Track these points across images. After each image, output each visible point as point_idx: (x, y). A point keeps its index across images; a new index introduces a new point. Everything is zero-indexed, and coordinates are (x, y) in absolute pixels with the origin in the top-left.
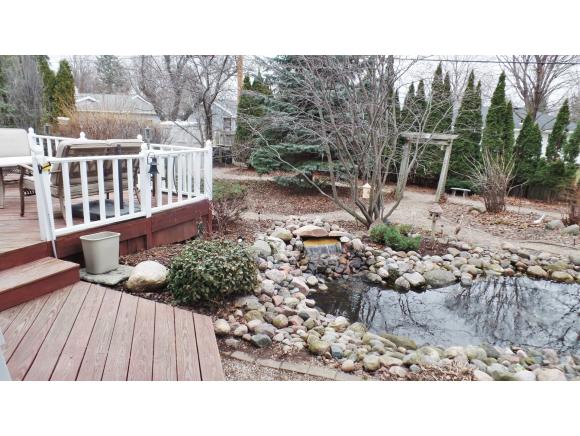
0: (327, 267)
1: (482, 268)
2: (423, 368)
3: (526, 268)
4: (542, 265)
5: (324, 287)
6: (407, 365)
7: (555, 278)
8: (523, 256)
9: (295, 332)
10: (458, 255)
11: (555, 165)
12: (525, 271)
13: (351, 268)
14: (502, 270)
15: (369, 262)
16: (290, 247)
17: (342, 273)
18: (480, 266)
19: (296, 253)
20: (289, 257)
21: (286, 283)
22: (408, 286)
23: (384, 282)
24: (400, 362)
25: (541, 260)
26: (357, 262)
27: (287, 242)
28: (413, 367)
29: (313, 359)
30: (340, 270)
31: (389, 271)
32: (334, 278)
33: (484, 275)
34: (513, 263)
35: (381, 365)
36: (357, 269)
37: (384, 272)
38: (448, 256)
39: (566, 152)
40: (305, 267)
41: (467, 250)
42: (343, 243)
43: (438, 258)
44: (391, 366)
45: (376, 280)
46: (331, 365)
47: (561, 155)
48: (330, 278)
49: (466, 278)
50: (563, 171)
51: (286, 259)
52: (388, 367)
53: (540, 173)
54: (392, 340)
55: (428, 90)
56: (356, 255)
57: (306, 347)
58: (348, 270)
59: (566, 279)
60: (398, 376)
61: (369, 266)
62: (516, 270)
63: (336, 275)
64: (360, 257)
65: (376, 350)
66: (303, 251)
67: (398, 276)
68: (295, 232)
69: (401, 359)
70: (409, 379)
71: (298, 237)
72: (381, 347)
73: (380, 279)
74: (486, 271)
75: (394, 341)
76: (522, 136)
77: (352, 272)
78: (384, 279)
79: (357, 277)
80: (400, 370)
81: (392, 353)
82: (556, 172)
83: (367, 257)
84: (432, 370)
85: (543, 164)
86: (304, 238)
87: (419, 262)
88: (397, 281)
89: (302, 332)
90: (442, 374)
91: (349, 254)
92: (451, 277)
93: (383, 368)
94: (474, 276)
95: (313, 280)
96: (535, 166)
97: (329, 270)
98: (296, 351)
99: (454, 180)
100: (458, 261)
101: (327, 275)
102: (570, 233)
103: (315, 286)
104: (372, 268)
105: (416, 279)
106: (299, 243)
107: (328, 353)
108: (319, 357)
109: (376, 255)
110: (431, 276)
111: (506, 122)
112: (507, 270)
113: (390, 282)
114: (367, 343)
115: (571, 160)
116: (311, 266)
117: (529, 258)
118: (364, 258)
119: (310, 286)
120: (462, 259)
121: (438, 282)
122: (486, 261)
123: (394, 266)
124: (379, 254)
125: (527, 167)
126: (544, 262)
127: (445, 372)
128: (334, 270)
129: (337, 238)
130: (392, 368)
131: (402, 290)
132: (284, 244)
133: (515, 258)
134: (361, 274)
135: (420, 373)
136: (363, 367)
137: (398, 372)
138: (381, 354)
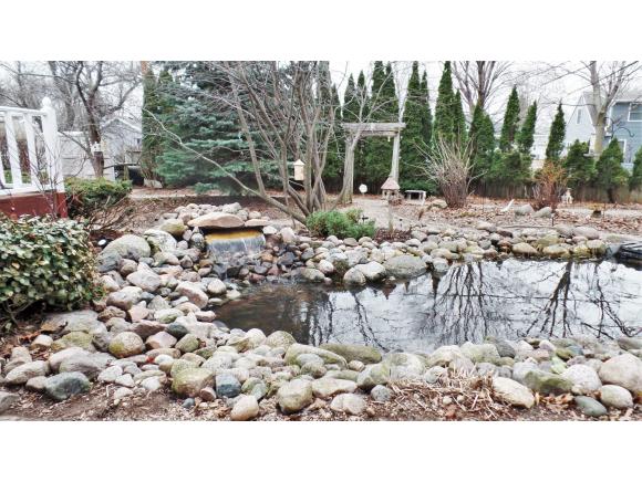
0: (242, 267)
1: (457, 252)
2: (397, 390)
3: (511, 247)
4: (529, 242)
5: (234, 295)
6: (366, 389)
7: (548, 254)
8: (504, 234)
9: (151, 361)
10: (425, 240)
11: (510, 157)
12: (510, 249)
13: (279, 266)
14: (483, 251)
15: (305, 256)
16: (183, 243)
17: (265, 274)
18: (454, 250)
19: (194, 253)
20: (180, 258)
21: (165, 291)
22: (362, 280)
23: (328, 279)
24: (352, 385)
25: (526, 236)
26: (289, 257)
27: (178, 237)
28: (378, 390)
29: (175, 407)
30: (263, 270)
31: (333, 263)
32: (254, 282)
33: (461, 260)
34: (494, 243)
35: (315, 395)
36: (288, 266)
37: (327, 265)
38: (414, 241)
39: (520, 142)
40: (207, 270)
41: (436, 234)
42: (267, 236)
43: (400, 244)
44: (333, 395)
45: (317, 278)
46: (210, 414)
47: (515, 146)
48: (247, 282)
49: (440, 264)
50: (519, 162)
51: (176, 260)
52: (328, 399)
53: (495, 167)
54: (337, 351)
55: (369, 83)
56: (288, 249)
57: (167, 386)
58: (275, 268)
59: (561, 253)
60: (349, 414)
61: (305, 261)
62: (500, 250)
63: (255, 276)
64: (293, 251)
65: (308, 371)
66: (204, 249)
67: (348, 268)
68: (190, 223)
69: (355, 380)
70: (370, 417)
71: (196, 229)
72: (317, 364)
73: (322, 275)
74: (464, 255)
75: (342, 353)
76: (474, 129)
77: (281, 272)
78: (327, 275)
79: (289, 278)
80: (353, 402)
81: (338, 372)
82: (512, 164)
83: (302, 250)
84: (414, 390)
85: (498, 157)
86: (206, 231)
87: (375, 250)
88: (347, 276)
89: (165, 358)
90: (434, 395)
91: (276, 249)
92: (420, 264)
93: (319, 403)
94: (450, 262)
95: (217, 285)
96: (490, 161)
97: (245, 271)
98: (143, 396)
99: (407, 182)
100: (426, 245)
101: (243, 278)
102: (542, 217)
103: (222, 294)
104: (309, 263)
105: (373, 269)
106: (198, 237)
107: (209, 390)
108: (188, 401)
109: (315, 247)
110: (393, 264)
111: (456, 113)
112: (488, 251)
113: (337, 278)
114: (293, 362)
115: (526, 152)
116: (217, 269)
117: (511, 236)
118: (299, 252)
119: (211, 294)
120: (431, 243)
121: (404, 272)
122: (461, 243)
123: (342, 256)
124: (320, 245)
125: (483, 162)
126: (531, 238)
127: (440, 390)
128: (253, 271)
129: (259, 229)
130: (337, 398)
131: (355, 287)
132: (172, 240)
133: (495, 236)
134: (294, 273)
135: (393, 399)
136: (278, 407)
137: (347, 406)
138: (317, 376)
